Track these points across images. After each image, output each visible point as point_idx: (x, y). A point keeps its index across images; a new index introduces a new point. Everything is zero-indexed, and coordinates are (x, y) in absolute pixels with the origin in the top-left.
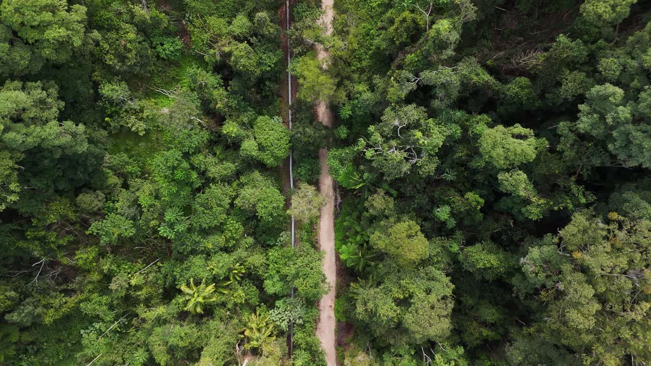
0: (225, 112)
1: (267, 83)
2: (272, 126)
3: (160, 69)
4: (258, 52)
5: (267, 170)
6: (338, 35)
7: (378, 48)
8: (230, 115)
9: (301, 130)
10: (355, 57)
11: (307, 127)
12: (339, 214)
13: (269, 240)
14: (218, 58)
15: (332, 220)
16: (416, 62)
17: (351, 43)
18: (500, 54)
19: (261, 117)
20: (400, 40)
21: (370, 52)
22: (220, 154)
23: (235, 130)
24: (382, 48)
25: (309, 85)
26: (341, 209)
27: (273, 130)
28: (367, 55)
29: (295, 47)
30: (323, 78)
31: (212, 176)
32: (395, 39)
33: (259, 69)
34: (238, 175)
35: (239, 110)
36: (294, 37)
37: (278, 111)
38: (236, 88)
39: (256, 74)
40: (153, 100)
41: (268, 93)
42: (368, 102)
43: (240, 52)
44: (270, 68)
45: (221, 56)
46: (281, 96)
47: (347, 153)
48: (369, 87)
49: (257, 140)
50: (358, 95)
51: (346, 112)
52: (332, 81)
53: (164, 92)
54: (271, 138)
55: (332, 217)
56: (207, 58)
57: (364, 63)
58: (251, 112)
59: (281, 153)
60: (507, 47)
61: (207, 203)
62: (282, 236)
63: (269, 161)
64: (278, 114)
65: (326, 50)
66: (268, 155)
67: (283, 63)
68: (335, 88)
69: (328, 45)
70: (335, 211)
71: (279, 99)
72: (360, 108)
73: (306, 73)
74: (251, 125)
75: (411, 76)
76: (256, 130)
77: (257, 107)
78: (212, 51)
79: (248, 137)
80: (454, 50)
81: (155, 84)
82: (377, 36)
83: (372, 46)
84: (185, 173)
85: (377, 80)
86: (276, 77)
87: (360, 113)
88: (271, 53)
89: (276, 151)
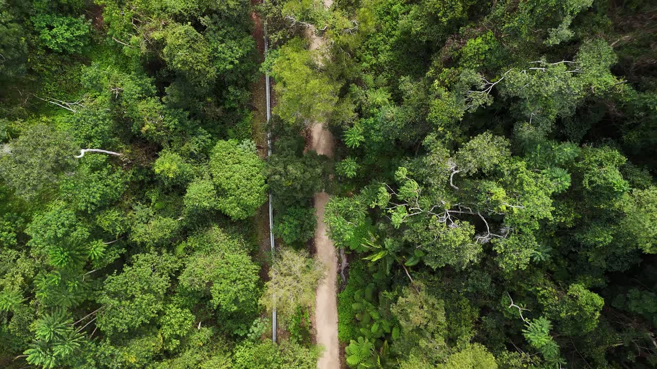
0: (159, 136)
1: (231, 89)
2: (239, 156)
3: (54, 69)
4: (211, 39)
5: (232, 223)
6: (342, 9)
7: (407, 33)
8: (170, 142)
9: (280, 168)
10: (367, 48)
11: (292, 162)
12: (345, 283)
13: (239, 328)
14: (144, 49)
15: (334, 294)
16: (485, 53)
17: (365, 22)
18: (623, 38)
19: (221, 143)
20: (450, 15)
21: (392, 40)
22: (157, 201)
23: (174, 167)
24: (413, 31)
25: (291, 95)
26: (347, 277)
27: (239, 163)
28: (386, 44)
29: (271, 33)
30: (314, 83)
31: (138, 240)
32: (439, 15)
33: (214, 67)
34: (186, 232)
35: (183, 134)
36: (269, 15)
37: (250, 131)
38: (174, 100)
39: (208, 76)
40: (44, 119)
41: (233, 105)
42: (392, 123)
43: (178, 38)
44: (231, 66)
45: (148, 46)
46: (255, 109)
47: (357, 206)
48: (392, 95)
49: (215, 180)
50: (375, 110)
51: (354, 137)
52: (331, 88)
53: (64, 105)
54: (237, 175)
55: (334, 289)
56: (126, 50)
57: (382, 58)
58: (204, 137)
59: (252, 200)
60: (634, 26)
61: (126, 291)
62: (256, 326)
63: (235, 212)
64: (251, 137)
65: (321, 33)
66: (230, 203)
67: (255, 57)
68: (336, 99)
69: (323, 25)
70: (339, 280)
71: (253, 113)
72: (379, 131)
73: (286, 74)
74: (205, 154)
75: (478, 78)
76: (214, 163)
77: (218, 126)
78: (134, 38)
79: (200, 175)
80: (571, 27)
81: (47, 93)
82: (404, 13)
83: (395, 30)
84: (70, 254)
85: (407, 85)
86: (246, 80)
87: (376, 138)
88: (233, 42)
89: (244, 196)
